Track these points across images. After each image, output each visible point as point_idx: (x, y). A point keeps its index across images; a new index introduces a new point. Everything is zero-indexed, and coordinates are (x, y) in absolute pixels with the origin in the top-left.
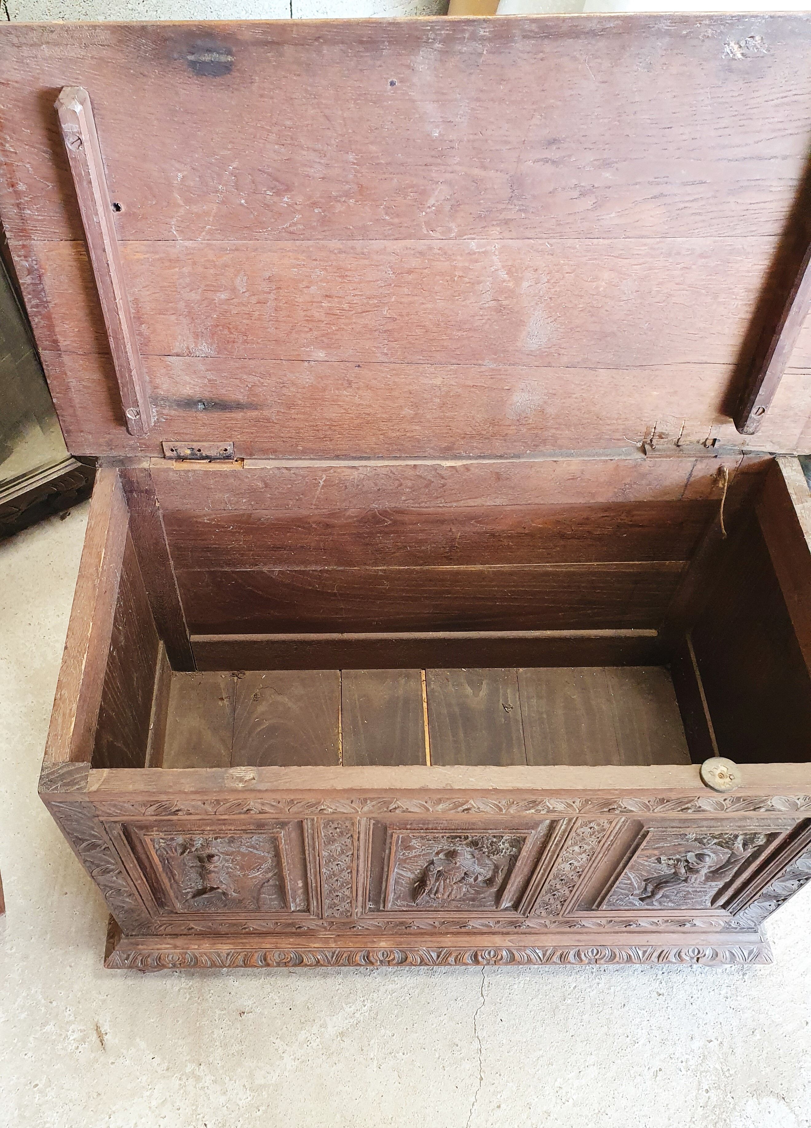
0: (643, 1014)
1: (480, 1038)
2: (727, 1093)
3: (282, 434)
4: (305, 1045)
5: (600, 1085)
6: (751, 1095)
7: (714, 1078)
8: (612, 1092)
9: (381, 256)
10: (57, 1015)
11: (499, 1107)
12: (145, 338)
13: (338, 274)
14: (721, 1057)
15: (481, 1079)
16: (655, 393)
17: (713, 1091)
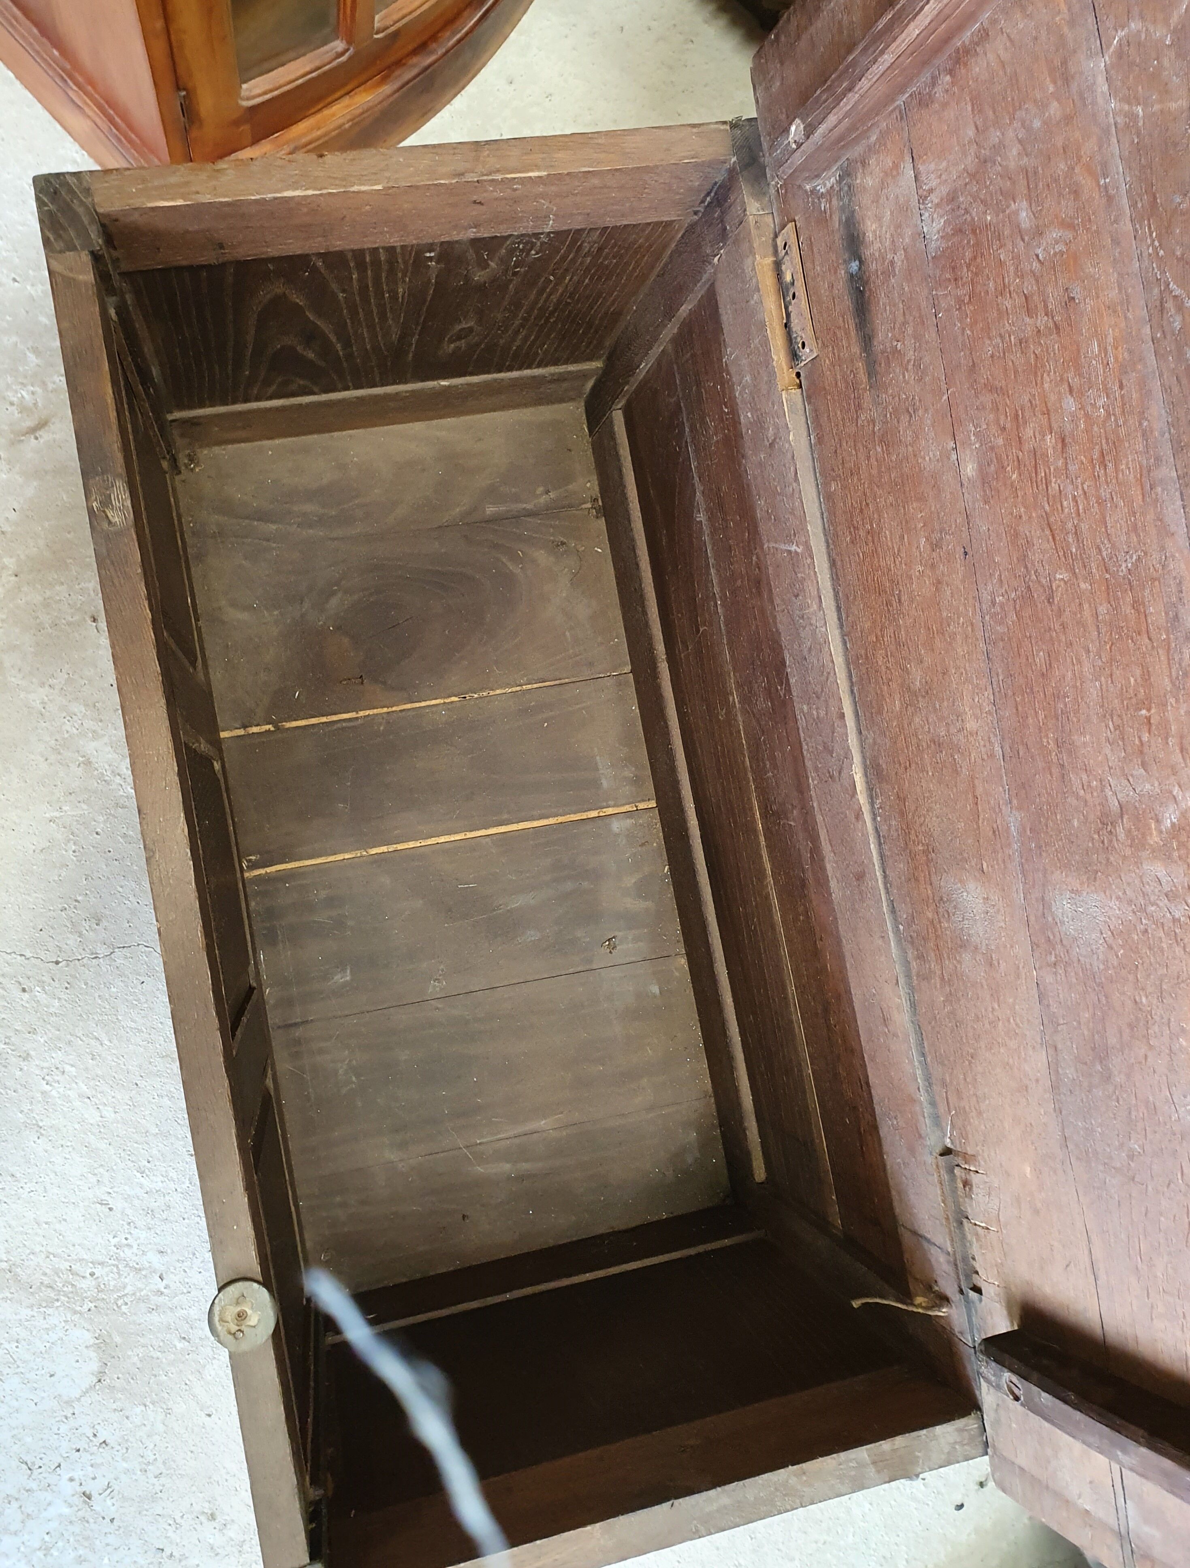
0: (183, 1183)
1: (112, 956)
2: (95, 1301)
3: (845, 444)
4: (64, 714)
5: (77, 1126)
6: (97, 1335)
7: (112, 1283)
8: (69, 1144)
9: (1153, 531)
10: (52, 366)
11: (24, 990)
12: (929, 94)
13: (1105, 446)
14: (142, 1294)
15: (57, 963)
16: (1028, 1170)
17: (94, 1283)
